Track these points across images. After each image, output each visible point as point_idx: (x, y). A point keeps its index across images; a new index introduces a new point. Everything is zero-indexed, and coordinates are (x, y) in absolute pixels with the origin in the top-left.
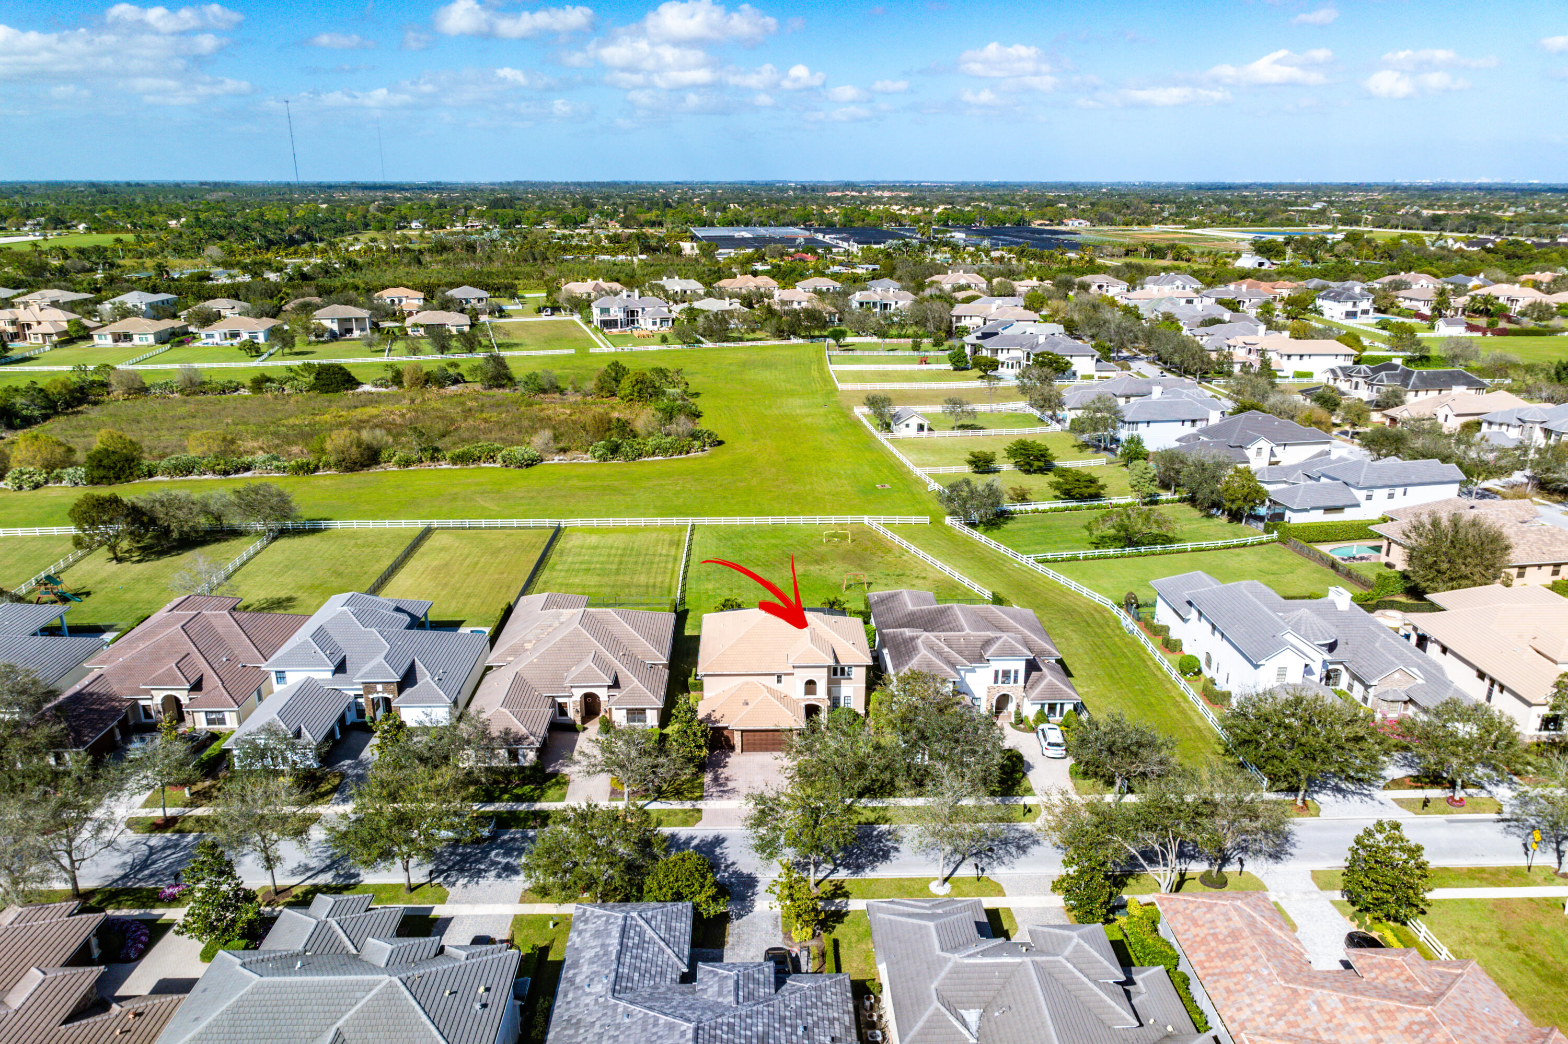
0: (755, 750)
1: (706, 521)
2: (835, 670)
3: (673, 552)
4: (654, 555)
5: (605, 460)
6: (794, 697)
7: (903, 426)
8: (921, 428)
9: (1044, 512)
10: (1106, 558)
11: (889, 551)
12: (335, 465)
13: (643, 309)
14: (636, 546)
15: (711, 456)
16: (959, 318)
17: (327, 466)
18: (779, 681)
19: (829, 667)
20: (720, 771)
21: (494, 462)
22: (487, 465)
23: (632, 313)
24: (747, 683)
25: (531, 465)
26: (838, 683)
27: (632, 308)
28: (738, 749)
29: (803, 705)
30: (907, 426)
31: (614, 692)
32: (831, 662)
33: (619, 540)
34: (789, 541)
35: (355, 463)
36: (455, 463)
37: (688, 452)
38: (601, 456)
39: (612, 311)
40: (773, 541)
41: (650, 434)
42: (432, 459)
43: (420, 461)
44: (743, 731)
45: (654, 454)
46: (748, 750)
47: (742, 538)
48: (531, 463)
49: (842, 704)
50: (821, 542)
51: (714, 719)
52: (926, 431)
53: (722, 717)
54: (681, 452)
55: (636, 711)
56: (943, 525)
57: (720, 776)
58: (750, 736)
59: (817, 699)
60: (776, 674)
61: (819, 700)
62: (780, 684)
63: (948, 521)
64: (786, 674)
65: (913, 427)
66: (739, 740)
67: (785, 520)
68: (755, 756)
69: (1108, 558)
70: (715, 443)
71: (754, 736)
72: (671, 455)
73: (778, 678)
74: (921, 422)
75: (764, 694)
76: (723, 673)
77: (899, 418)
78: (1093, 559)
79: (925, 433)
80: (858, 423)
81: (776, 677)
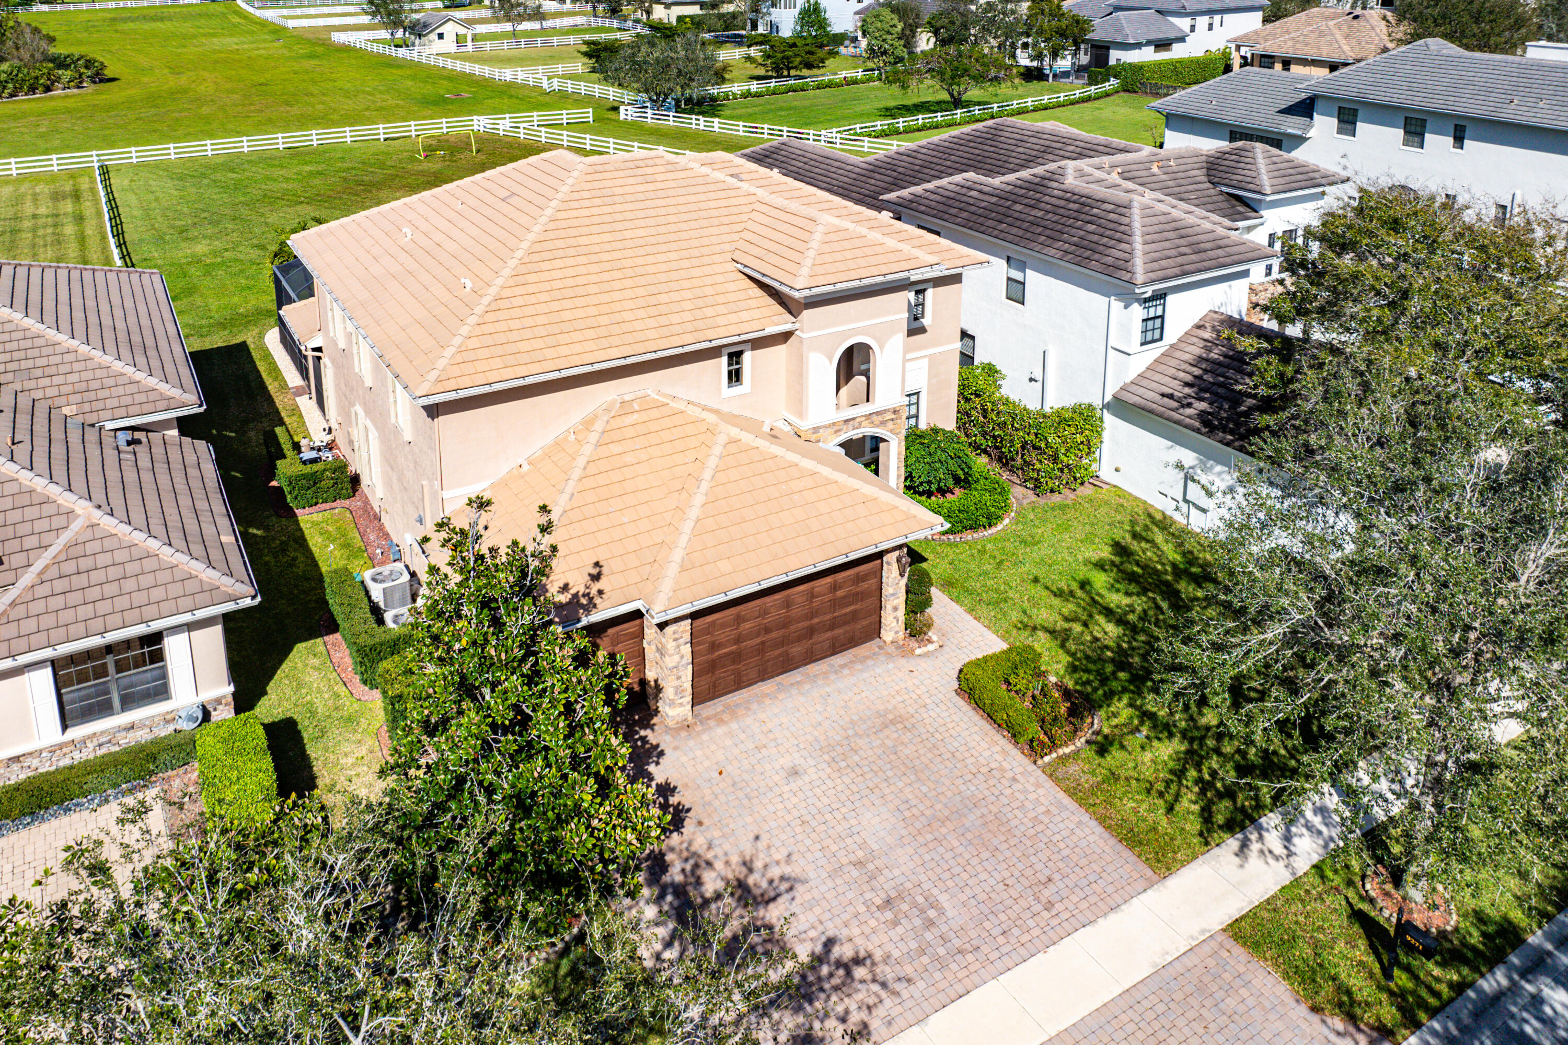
0: (738, 683)
1: (134, 154)
6: (803, 424)
7: (433, 36)
8: (460, 40)
9: (758, 95)
15: (92, 93)
18: (735, 376)
20: (671, 848)
24: (625, 407)
28: (680, 706)
29: (834, 444)
30: (441, 36)
34: (342, 165)
37: (48, 89)
40: (308, 168)
46: (714, 693)
50: (413, 159)
51: (563, 598)
52: (470, 43)
53: (596, 578)
54: (33, 90)
55: (110, 660)
56: (618, 121)
57: (706, 902)
58: (723, 626)
59: (875, 417)
60: (726, 351)
61: (880, 418)
62: (737, 390)
63: (627, 113)
64: (759, 343)
65: (450, 38)
66: (684, 661)
67: (314, 137)
68: (754, 706)
69: (937, 127)
70: (100, 78)
71: (739, 619)
72: (12, 96)
73: (730, 364)
74: (462, 31)
75: (722, 439)
76: (529, 381)
77: (426, 26)
78: (919, 130)
79: (470, 47)
80: (346, 49)
81: (725, 359)
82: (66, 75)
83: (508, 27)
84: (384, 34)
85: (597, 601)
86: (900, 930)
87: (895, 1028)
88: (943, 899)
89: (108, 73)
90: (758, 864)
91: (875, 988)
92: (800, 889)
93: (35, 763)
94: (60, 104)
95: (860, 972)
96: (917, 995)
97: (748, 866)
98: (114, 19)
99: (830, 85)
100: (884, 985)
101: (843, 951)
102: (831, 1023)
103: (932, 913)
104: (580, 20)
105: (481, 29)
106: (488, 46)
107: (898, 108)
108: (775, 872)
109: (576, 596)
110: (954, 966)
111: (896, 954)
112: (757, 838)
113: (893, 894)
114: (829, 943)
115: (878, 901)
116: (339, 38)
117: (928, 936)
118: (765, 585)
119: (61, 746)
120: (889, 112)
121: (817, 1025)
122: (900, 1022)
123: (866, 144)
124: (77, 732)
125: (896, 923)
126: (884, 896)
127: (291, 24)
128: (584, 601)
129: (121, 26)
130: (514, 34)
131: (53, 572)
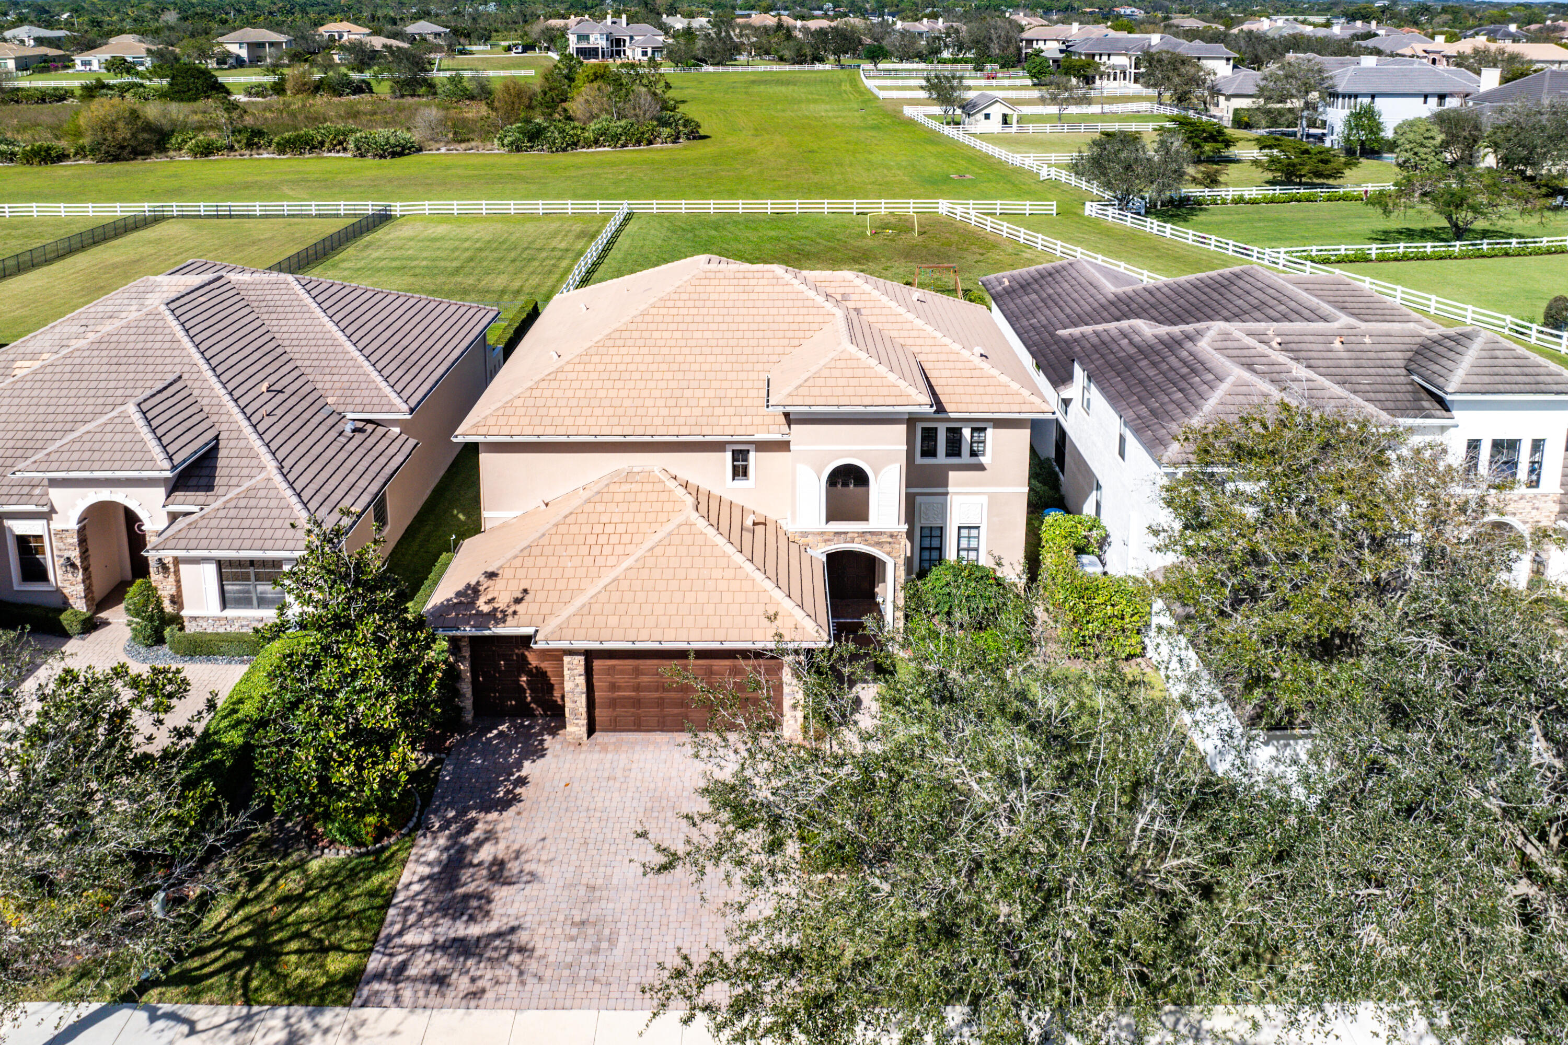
0: (638, 726)
1: (655, 206)
2: (930, 435)
3: (579, 245)
4: (541, 250)
5: (518, 149)
6: (791, 527)
7: (980, 116)
8: (1005, 120)
9: (1254, 202)
10: (1424, 258)
11: (995, 246)
12: (92, 150)
13: (632, 38)
14: (513, 238)
15: (685, 148)
16: (1030, 42)
17: (81, 152)
18: (740, 472)
19: (911, 421)
20: (485, 821)
21: (345, 149)
22: (333, 154)
23: (618, 42)
24: (629, 476)
25: (401, 154)
26: (939, 480)
27: (617, 35)
28: (576, 726)
29: (819, 553)
30: (987, 116)
31: (186, 502)
32: (920, 403)
33: (483, 232)
34: (800, 233)
35: (122, 148)
36: (283, 152)
37: (650, 142)
38: (512, 143)
39: (592, 39)
40: (773, 233)
41: (592, 117)
42: (250, 145)
43: (231, 148)
44: (590, 656)
45: (596, 142)
46: (615, 726)
47: (716, 229)
48: (401, 150)
49: (951, 555)
50: (862, 235)
51: (485, 609)
52: (1015, 125)
53: (518, 601)
54: (639, 142)
55: (251, 570)
56: (1081, 216)
57: (471, 865)
58: (622, 672)
59: (868, 537)
60: (730, 448)
61: (875, 539)
62: (740, 483)
63: (1091, 209)
64: (764, 446)
65: (996, 118)
66: (578, 690)
67: (797, 206)
68: (638, 748)
69: (1423, 259)
70: (695, 135)
71: (637, 672)
72: (623, 146)
73: (734, 460)
74: (1008, 111)
75: (678, 519)
76: (543, 439)
77: (974, 106)
78: (1396, 259)
79: (1014, 128)
80: (911, 122)
81: (729, 455)
82: (666, 131)
83: (1053, 109)
84: (937, 110)
85: (509, 619)
86: (571, 945)
87: (500, 1004)
88: (623, 939)
89: (702, 132)
90: (523, 858)
91: (515, 972)
92: (536, 885)
93: (205, 625)
94: (657, 156)
95: (515, 958)
96: (536, 992)
97: (518, 854)
98: (753, 82)
99: (1345, 198)
100: (521, 973)
101: (522, 937)
102: (465, 980)
103: (604, 945)
104: (1145, 106)
105: (1027, 110)
106: (1031, 128)
107: (1400, 232)
108: (528, 868)
109: (495, 609)
110: (580, 987)
111: (552, 959)
112: (544, 839)
113: (592, 919)
114: (513, 930)
115: (577, 919)
116: (908, 111)
117: (585, 959)
118: (639, 646)
119: (219, 619)
120: (1385, 237)
121: (455, 976)
122: (508, 1003)
123: (1308, 269)
124: (230, 613)
125: (573, 939)
126: (584, 917)
127: (882, 94)
128: (499, 615)
129: (756, 89)
130: (1060, 117)
131: (233, 504)
